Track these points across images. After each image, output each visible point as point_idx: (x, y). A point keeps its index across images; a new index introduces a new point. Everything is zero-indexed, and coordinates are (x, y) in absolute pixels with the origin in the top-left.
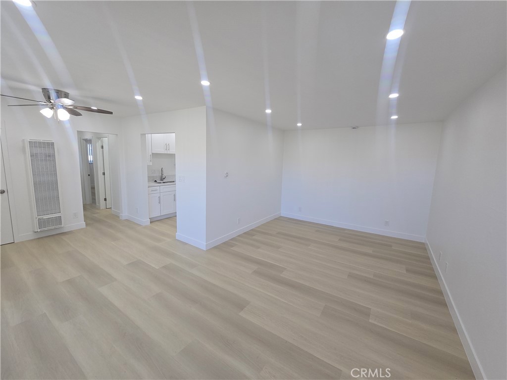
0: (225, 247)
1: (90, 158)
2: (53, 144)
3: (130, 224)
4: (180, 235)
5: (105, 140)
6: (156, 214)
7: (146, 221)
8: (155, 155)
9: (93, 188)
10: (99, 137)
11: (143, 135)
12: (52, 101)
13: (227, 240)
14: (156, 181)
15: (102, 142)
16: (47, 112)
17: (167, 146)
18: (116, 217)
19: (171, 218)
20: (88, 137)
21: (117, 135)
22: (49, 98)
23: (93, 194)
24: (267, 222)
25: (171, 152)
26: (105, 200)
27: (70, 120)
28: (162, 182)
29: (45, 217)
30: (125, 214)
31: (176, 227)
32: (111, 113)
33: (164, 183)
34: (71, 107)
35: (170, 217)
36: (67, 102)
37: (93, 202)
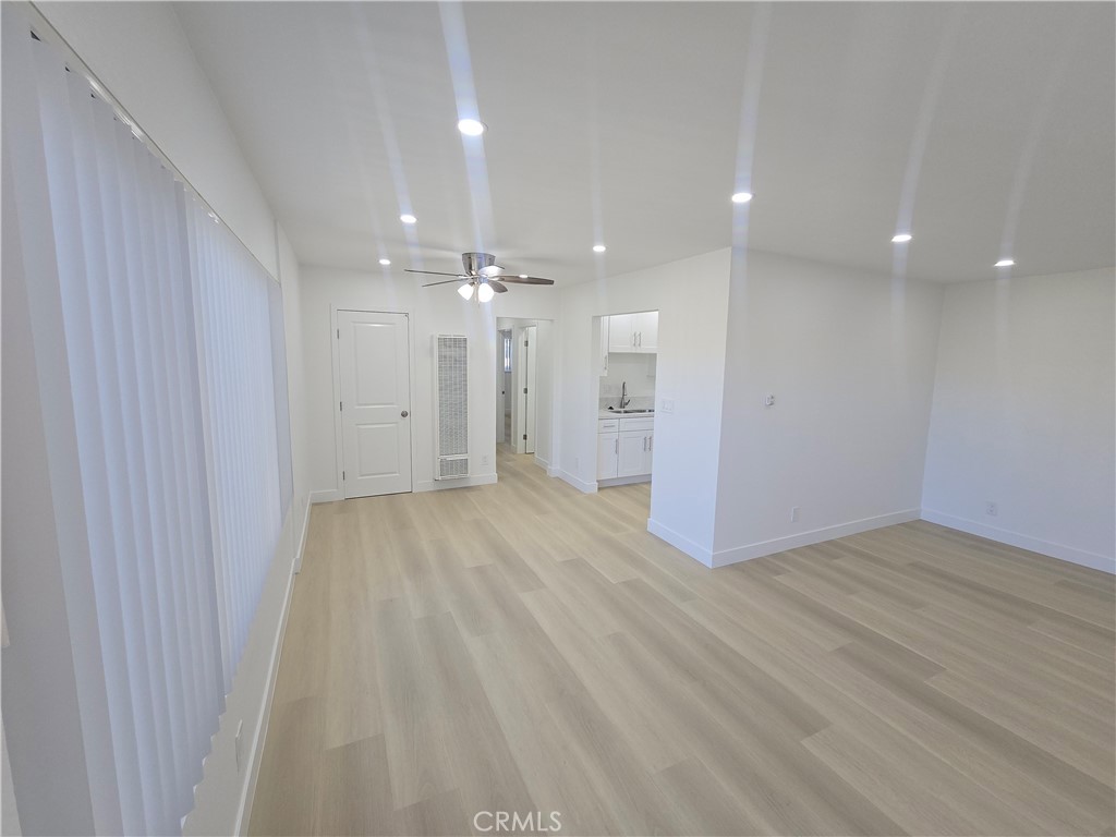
0: (759, 570)
1: (507, 362)
2: (465, 340)
3: (564, 486)
4: (655, 524)
5: (532, 330)
6: (609, 474)
7: (591, 486)
8: (613, 356)
9: (508, 416)
10: (523, 325)
11: (597, 318)
12: (473, 273)
13: (763, 555)
14: (611, 408)
15: (527, 334)
16: (466, 291)
17: (637, 339)
18: (541, 470)
19: (638, 486)
20: (506, 326)
21: (552, 320)
22: (471, 268)
23: (508, 426)
24: (876, 530)
25: (645, 348)
26: (525, 437)
27: (494, 300)
28: (622, 410)
29: (450, 458)
30: (555, 469)
31: (648, 507)
32: (551, 282)
33: (626, 412)
34: (496, 279)
35: (635, 484)
36: (492, 271)
37: (506, 440)
